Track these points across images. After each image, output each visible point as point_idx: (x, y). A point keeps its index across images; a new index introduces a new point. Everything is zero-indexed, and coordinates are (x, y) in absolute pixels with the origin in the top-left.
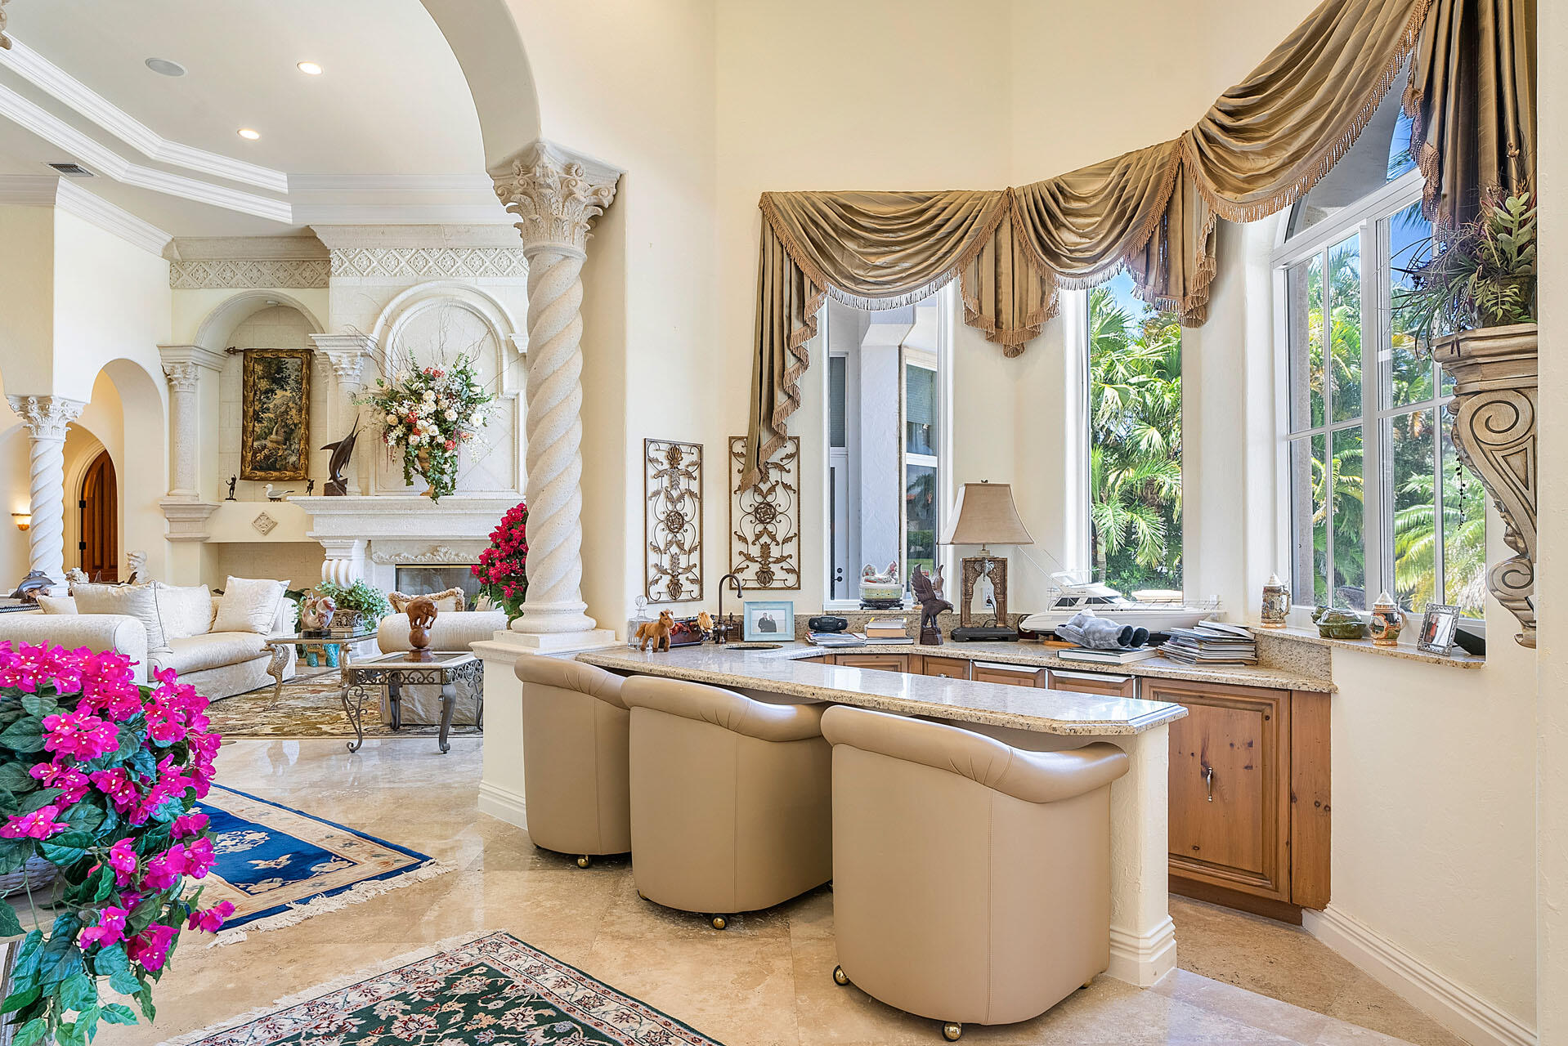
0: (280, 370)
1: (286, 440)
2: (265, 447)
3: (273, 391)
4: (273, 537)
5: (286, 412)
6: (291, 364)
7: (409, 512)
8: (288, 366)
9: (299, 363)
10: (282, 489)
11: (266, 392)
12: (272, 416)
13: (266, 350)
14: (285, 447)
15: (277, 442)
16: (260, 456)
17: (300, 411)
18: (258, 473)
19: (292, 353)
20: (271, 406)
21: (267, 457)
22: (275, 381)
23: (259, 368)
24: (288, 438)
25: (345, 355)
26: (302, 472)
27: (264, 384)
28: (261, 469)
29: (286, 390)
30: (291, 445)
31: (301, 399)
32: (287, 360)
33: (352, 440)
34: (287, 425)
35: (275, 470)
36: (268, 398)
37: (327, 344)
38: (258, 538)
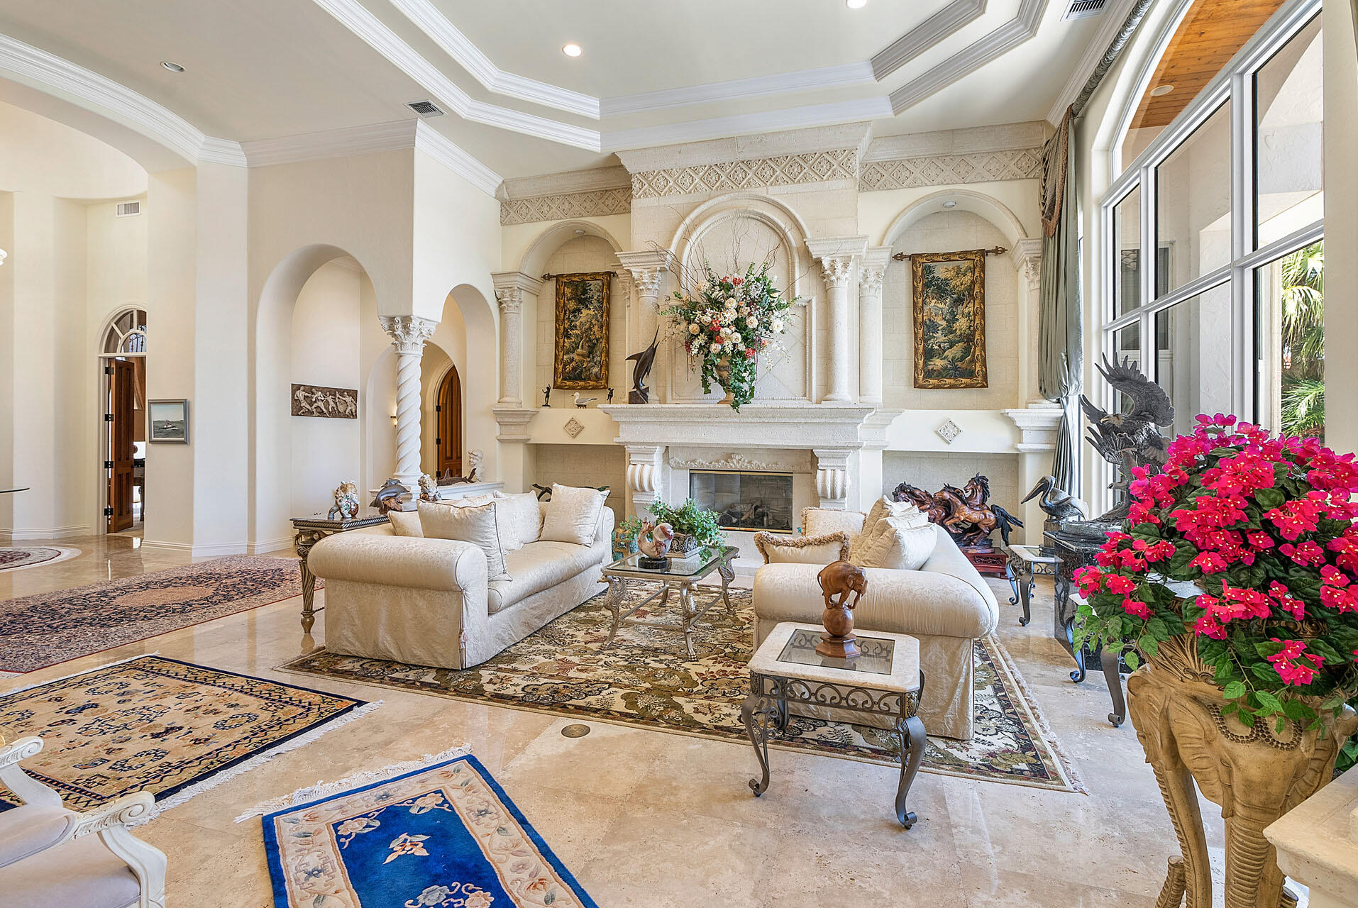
0: (585, 292)
1: (590, 353)
2: (572, 360)
3: (579, 310)
4: (579, 440)
5: (590, 329)
6: (594, 285)
7: (708, 420)
8: (592, 287)
9: (601, 284)
10: (587, 397)
11: (574, 312)
12: (578, 332)
13: (574, 275)
14: (589, 359)
15: (583, 356)
16: (569, 368)
17: (601, 327)
18: (568, 383)
19: (594, 276)
20: (578, 323)
21: (574, 369)
22: (581, 301)
23: (568, 291)
24: (591, 352)
25: (646, 271)
26: (603, 382)
27: (572, 305)
28: (570, 379)
29: (590, 309)
30: (593, 358)
31: (602, 316)
32: (590, 282)
33: (653, 350)
34: (590, 340)
35: (581, 380)
36: (575, 316)
37: (630, 261)
38: (567, 440)
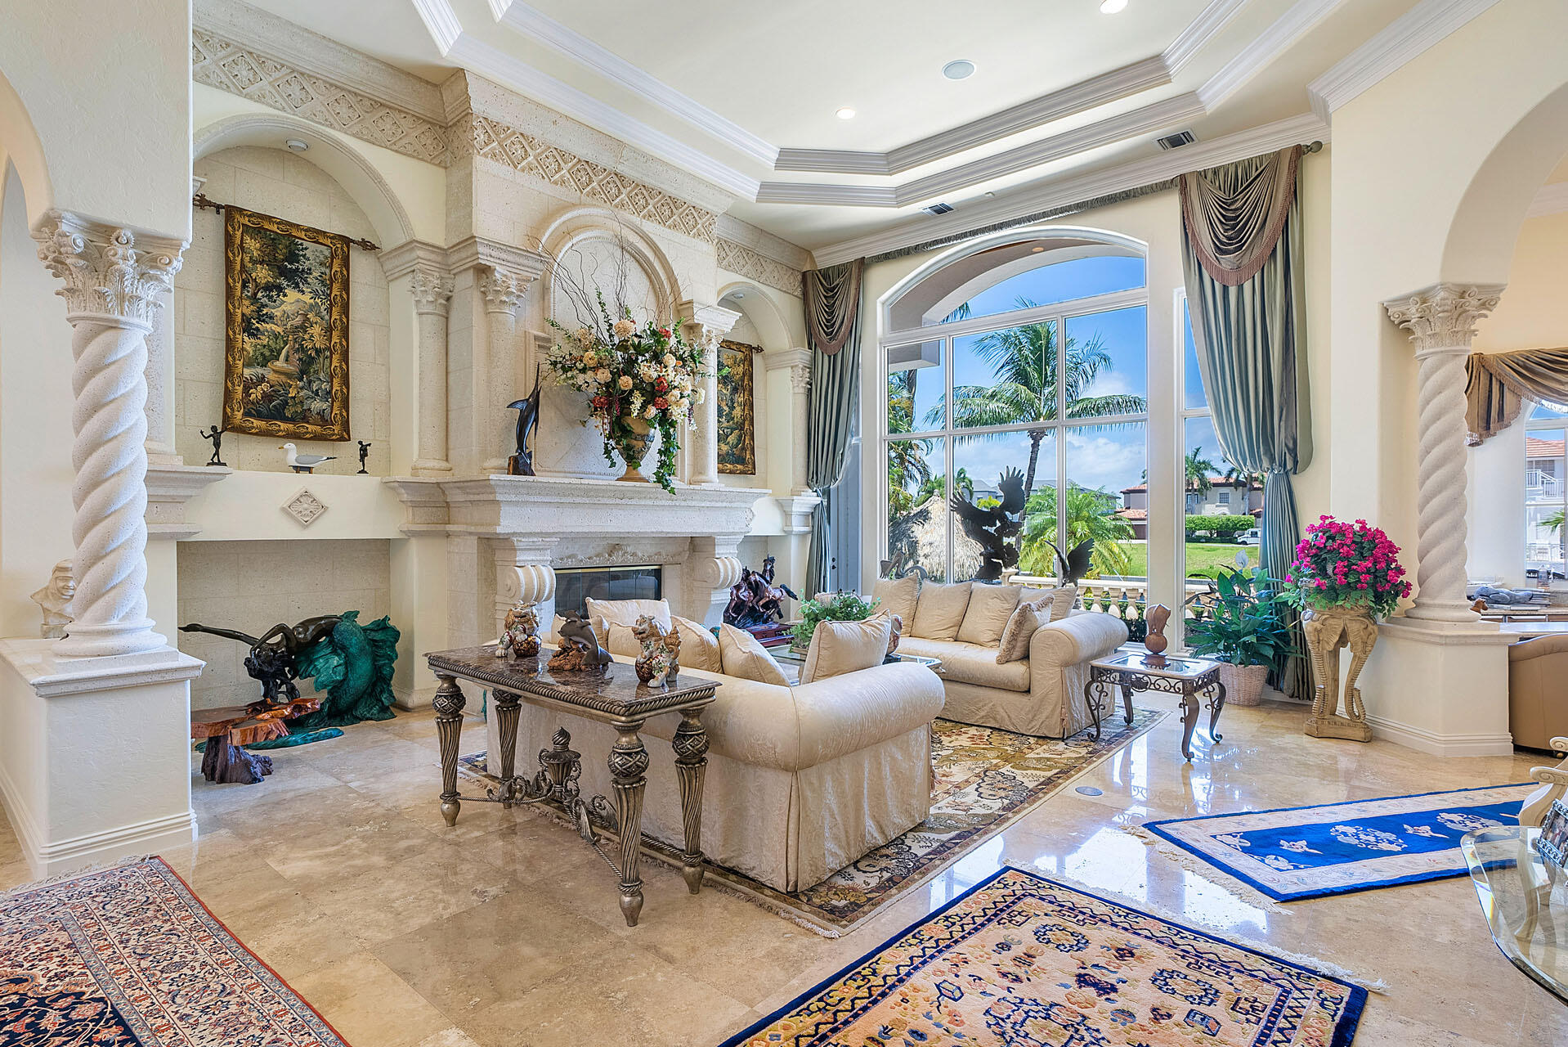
0: (293, 257)
1: (303, 372)
2: (262, 379)
3: (280, 289)
4: (322, 530)
5: (303, 328)
6: (313, 253)
8: (308, 253)
9: (327, 253)
11: (268, 288)
12: (279, 330)
13: (270, 219)
14: (301, 384)
15: (288, 375)
16: (256, 394)
17: (329, 330)
18: (256, 423)
19: (316, 235)
20: (277, 312)
21: (269, 398)
22: (283, 272)
23: (253, 245)
24: (307, 365)
25: (514, 276)
26: (337, 429)
27: (262, 274)
28: (259, 416)
29: (303, 293)
30: (310, 382)
31: (330, 310)
32: (306, 244)
33: (536, 394)
34: (302, 349)
35: (285, 419)
36: (270, 298)
37: (493, 253)
